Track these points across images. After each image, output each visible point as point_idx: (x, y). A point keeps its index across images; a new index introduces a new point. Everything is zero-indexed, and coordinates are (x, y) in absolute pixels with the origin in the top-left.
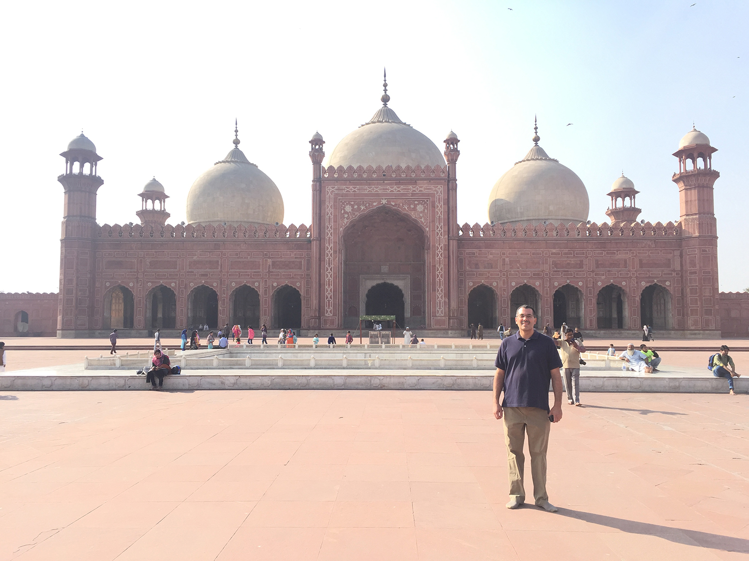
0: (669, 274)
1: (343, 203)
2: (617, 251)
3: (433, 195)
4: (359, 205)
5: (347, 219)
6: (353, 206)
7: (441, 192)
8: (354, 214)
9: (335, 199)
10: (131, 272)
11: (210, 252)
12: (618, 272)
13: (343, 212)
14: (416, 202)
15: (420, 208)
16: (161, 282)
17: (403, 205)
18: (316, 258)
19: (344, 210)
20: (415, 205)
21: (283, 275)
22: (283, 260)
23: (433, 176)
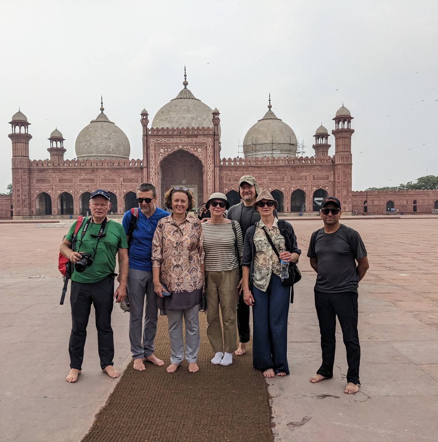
0: (327, 183)
1: (159, 148)
2: (302, 171)
3: (206, 143)
4: (167, 149)
5: (161, 156)
6: (164, 149)
7: (210, 142)
8: (165, 154)
9: (155, 145)
10: (49, 185)
11: (90, 174)
12: (302, 183)
13: (159, 152)
14: (197, 147)
15: (199, 150)
16: (65, 190)
17: (191, 148)
18: (146, 177)
19: (160, 151)
20: (197, 149)
21: (129, 186)
22: (128, 178)
23: (206, 133)
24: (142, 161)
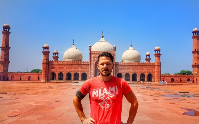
0: (152, 72)
2: (144, 67)
9: (93, 57)
11: (70, 66)
13: (95, 59)
16: (61, 71)
18: (90, 68)
22: (83, 68)
24: (89, 62)
